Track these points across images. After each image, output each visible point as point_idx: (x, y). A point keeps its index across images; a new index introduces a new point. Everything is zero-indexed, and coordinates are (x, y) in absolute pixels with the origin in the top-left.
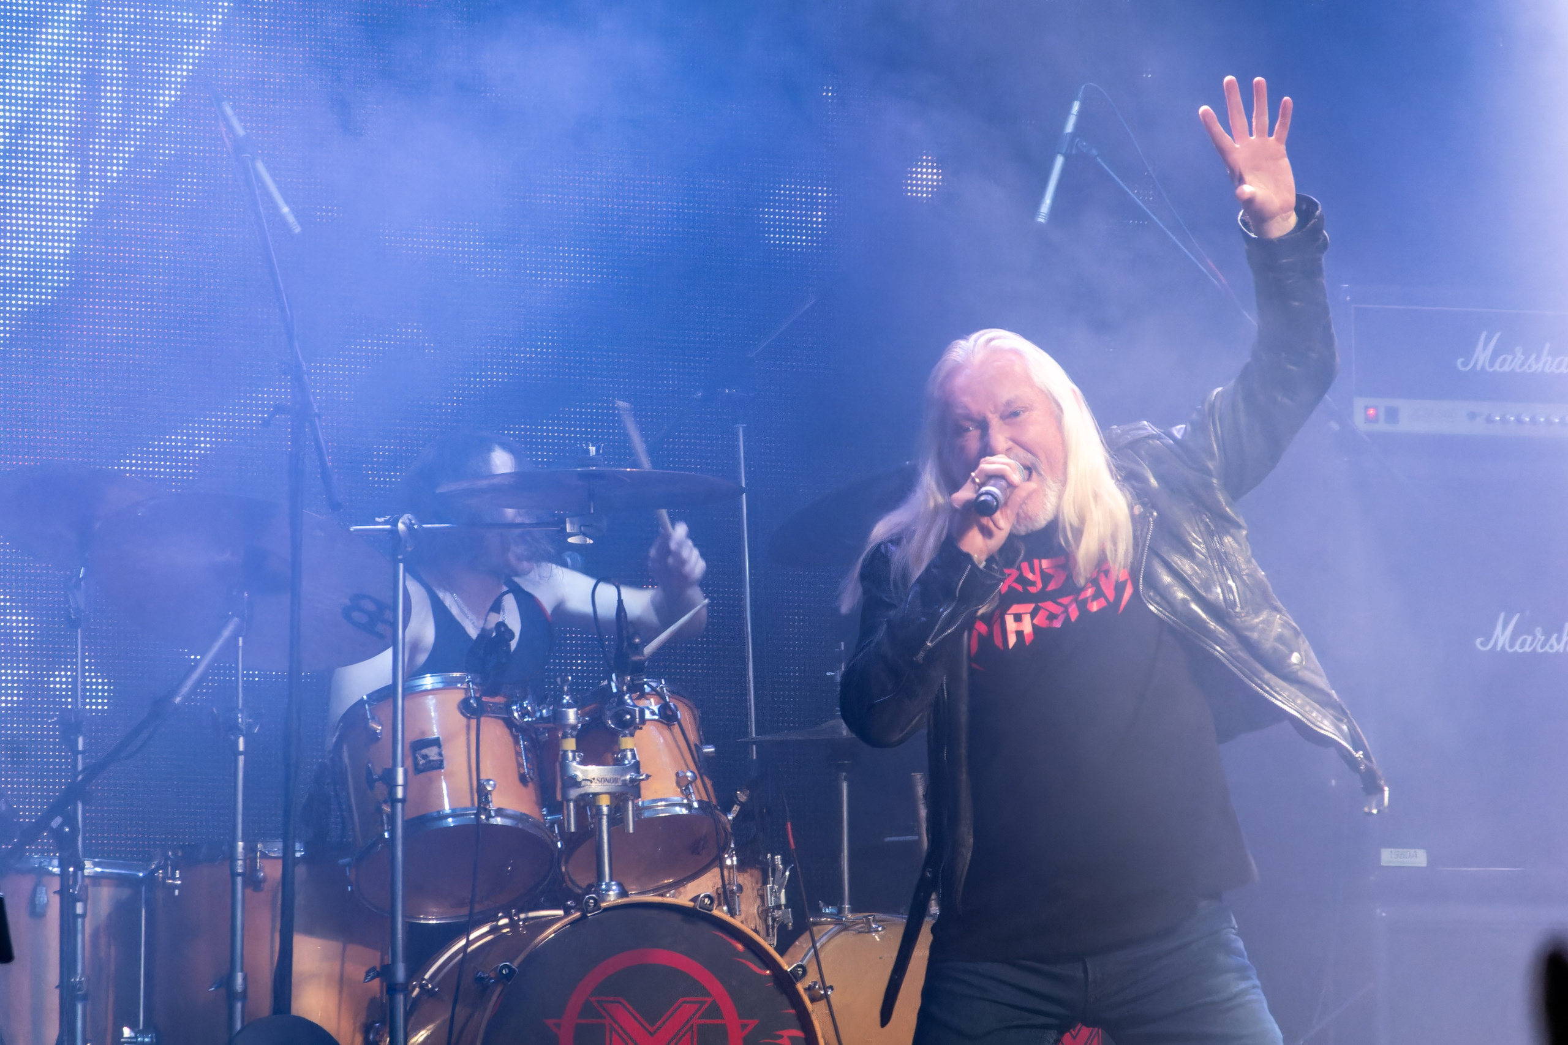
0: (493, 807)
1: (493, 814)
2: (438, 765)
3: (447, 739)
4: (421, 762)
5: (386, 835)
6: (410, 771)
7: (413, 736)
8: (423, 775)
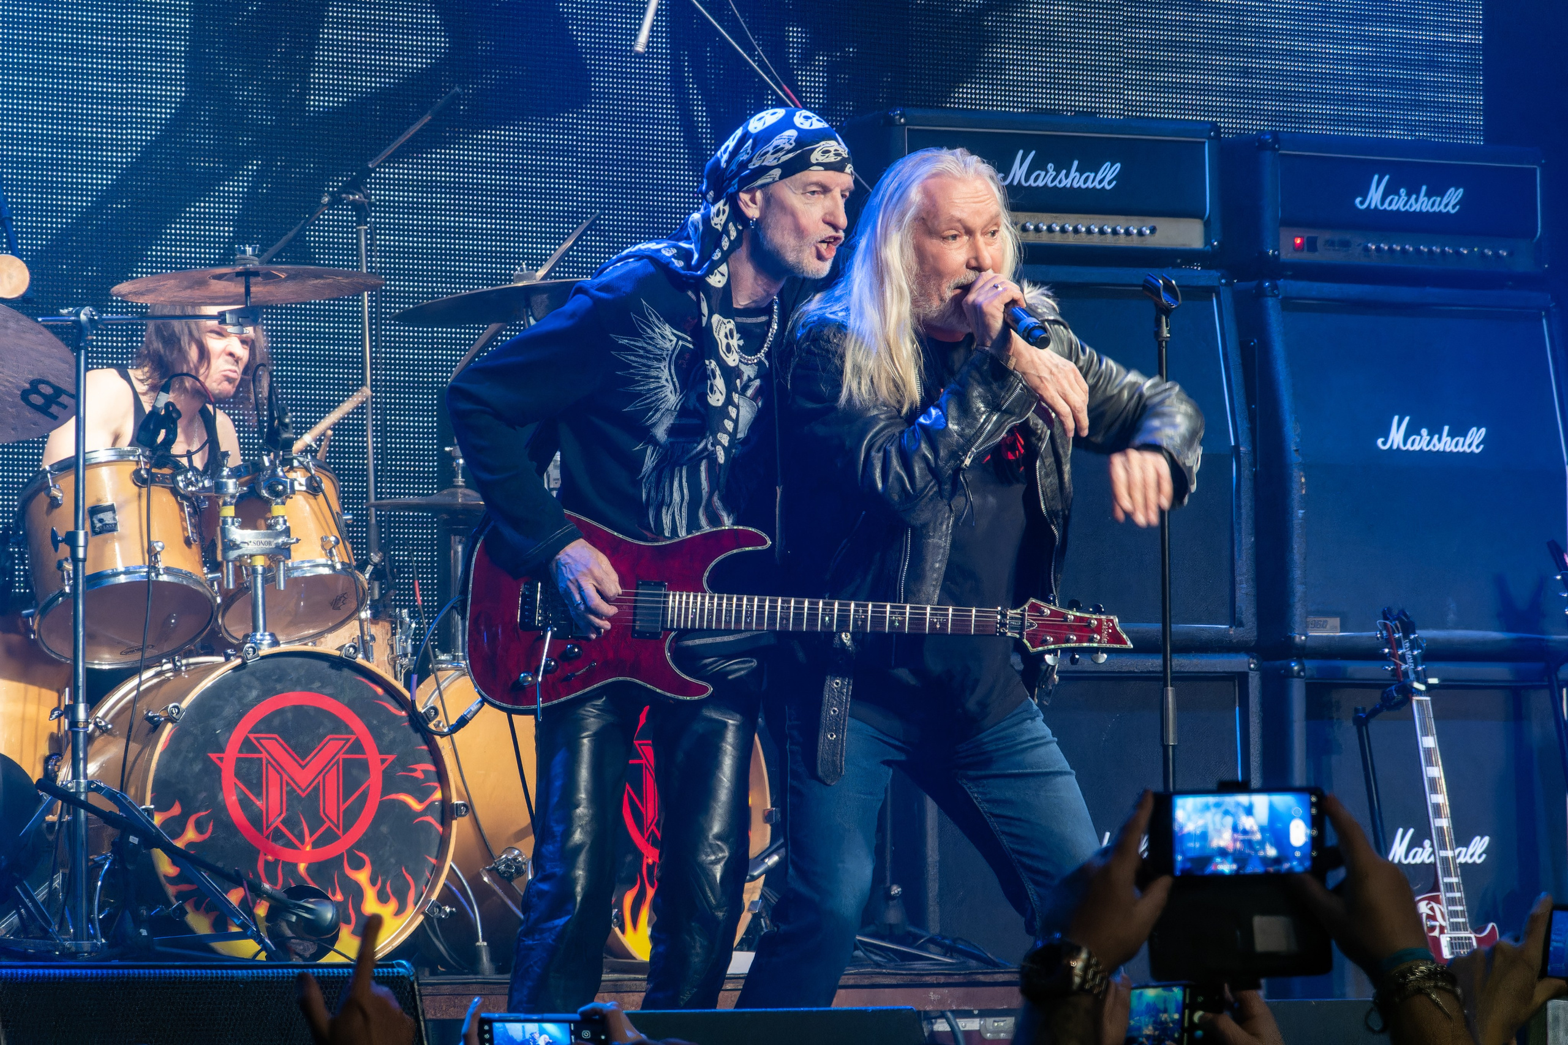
0: (161, 566)
1: (161, 571)
2: (112, 528)
3: (121, 506)
4: (98, 525)
5: (67, 589)
6: (90, 533)
7: (90, 502)
8: (101, 536)
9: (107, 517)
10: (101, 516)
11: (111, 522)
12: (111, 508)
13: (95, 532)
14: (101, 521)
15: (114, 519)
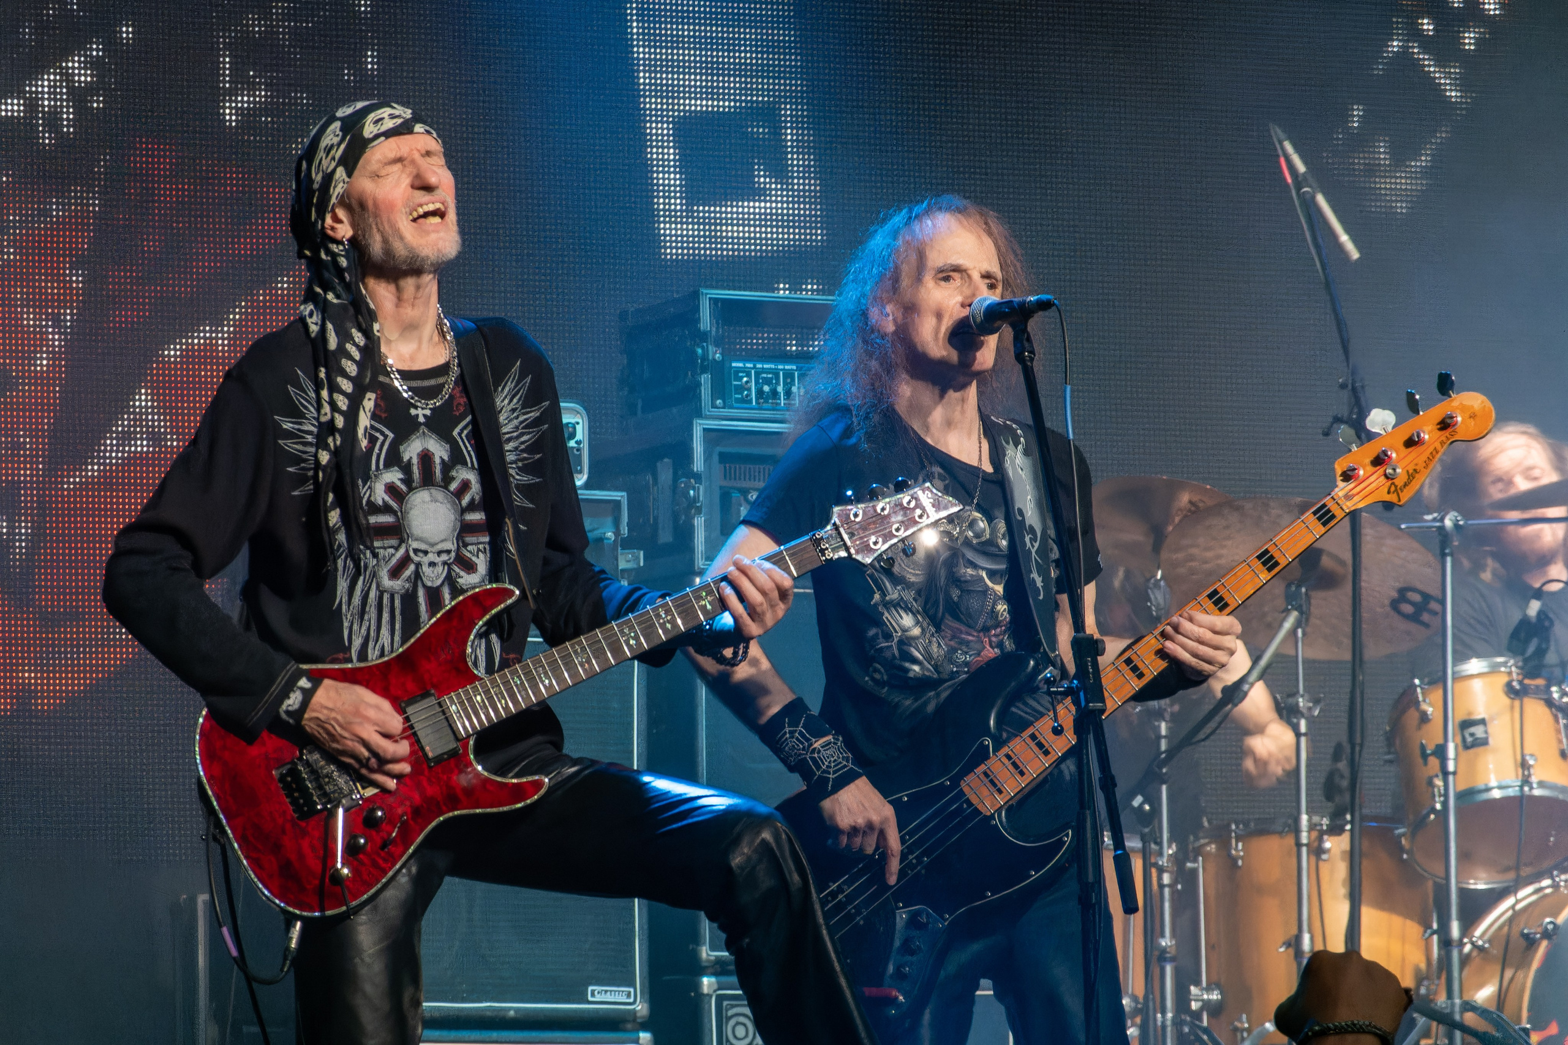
0: (1534, 779)
1: (1535, 786)
2: (1484, 742)
3: (1492, 719)
4: (1469, 739)
5: (1438, 806)
6: (1460, 748)
7: (1461, 716)
8: (1472, 751)
9: (1479, 731)
10: (1472, 730)
11: (1483, 735)
12: (1483, 722)
13: (1467, 747)
14: (1472, 735)
15: (1486, 732)
